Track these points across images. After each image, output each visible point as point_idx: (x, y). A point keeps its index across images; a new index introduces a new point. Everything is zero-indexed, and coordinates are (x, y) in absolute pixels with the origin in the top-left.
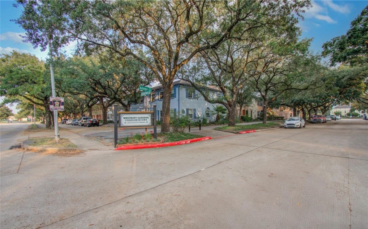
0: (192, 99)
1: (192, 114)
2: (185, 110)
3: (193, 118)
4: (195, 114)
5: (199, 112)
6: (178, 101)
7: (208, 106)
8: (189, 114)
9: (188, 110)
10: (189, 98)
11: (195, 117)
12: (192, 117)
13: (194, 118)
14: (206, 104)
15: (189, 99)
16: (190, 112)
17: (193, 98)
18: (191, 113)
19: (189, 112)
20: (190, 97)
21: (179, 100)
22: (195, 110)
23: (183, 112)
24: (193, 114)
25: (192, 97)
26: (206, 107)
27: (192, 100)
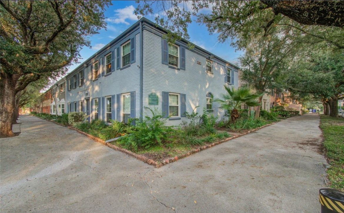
0: (178, 69)
1: (177, 107)
2: (159, 95)
3: (179, 116)
4: (184, 106)
5: (193, 100)
6: (139, 71)
7: (210, 90)
8: (170, 107)
9: (166, 95)
10: (170, 65)
11: (184, 114)
12: (177, 115)
13: (182, 116)
14: (207, 86)
15: (170, 67)
16: (172, 102)
17: (179, 67)
18: (174, 104)
19: (170, 101)
20: (173, 64)
21: (141, 68)
22: (184, 96)
23: (154, 100)
24: (179, 105)
25: (177, 65)
26: (207, 92)
27: (176, 71)
